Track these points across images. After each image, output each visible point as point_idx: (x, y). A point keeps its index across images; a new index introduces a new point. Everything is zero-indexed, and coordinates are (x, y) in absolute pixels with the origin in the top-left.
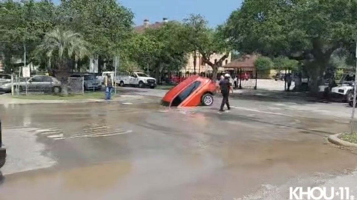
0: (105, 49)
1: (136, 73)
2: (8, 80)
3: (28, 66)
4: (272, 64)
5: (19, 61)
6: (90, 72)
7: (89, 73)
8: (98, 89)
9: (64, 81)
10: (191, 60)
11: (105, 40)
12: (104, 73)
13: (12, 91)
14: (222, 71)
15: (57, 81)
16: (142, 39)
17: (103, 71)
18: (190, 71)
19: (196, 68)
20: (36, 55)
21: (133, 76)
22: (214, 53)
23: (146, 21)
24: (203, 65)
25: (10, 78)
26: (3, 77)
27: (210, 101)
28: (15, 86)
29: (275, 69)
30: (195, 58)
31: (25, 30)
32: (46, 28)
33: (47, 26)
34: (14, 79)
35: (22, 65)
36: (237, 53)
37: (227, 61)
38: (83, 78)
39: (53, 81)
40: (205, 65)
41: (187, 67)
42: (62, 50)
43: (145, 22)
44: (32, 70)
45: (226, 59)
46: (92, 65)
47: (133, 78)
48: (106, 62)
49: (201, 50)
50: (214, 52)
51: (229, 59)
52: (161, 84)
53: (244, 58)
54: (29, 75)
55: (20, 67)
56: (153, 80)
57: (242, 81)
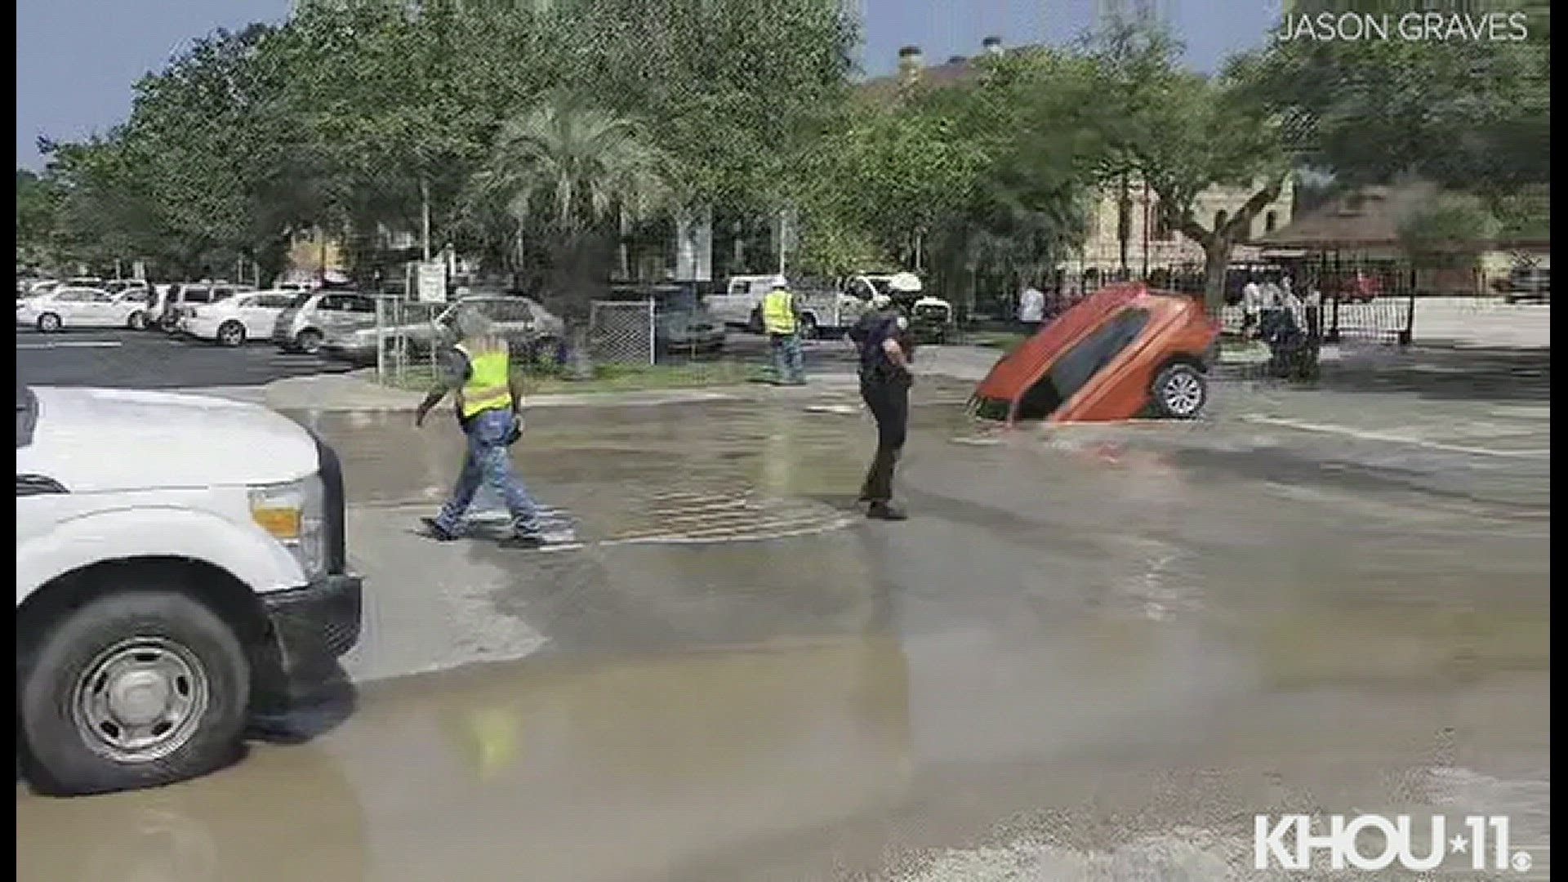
0: (736, 180)
1: (867, 280)
2: (365, 317)
3: (439, 259)
4: (1493, 227)
5: (406, 242)
6: (680, 279)
7: (676, 284)
8: (713, 350)
9: (574, 315)
10: (1108, 214)
11: (739, 141)
12: (735, 280)
13: (381, 359)
14: (1250, 264)
15: (548, 317)
16: (893, 135)
17: (733, 274)
18: (1104, 266)
19: (1130, 252)
20: (466, 214)
21: (852, 292)
22: (1214, 185)
23: (905, 52)
24: (1161, 238)
25: (370, 307)
26: (347, 306)
27: (1192, 397)
28: (390, 342)
29: (1503, 246)
30: (1125, 205)
31: (423, 116)
32: (503, 102)
33: (510, 96)
34: (388, 312)
35: (415, 254)
36: (1323, 179)
37: (1271, 217)
38: (652, 304)
39: (532, 319)
40: (1170, 238)
41: (1089, 250)
42: (565, 187)
43: (905, 60)
44: (453, 273)
45: (1268, 208)
46: (687, 251)
47: (853, 299)
48: (744, 235)
49: (1151, 175)
50: (1212, 178)
51: (1283, 207)
52: (975, 326)
53: (1357, 201)
54: (441, 297)
55: (410, 264)
56: (941, 307)
57: (1342, 308)
